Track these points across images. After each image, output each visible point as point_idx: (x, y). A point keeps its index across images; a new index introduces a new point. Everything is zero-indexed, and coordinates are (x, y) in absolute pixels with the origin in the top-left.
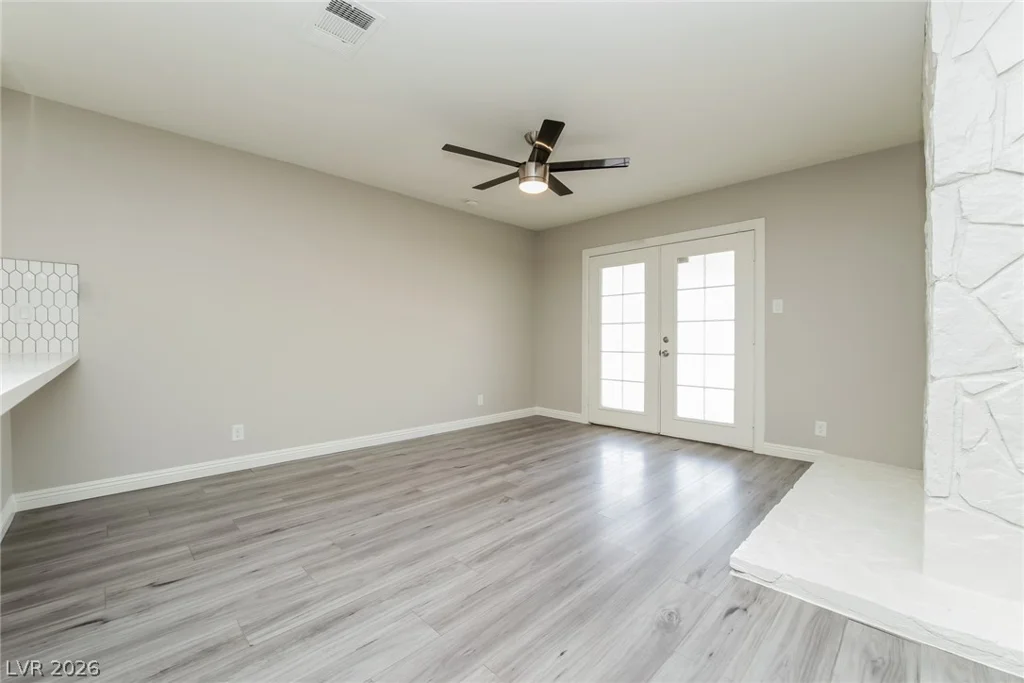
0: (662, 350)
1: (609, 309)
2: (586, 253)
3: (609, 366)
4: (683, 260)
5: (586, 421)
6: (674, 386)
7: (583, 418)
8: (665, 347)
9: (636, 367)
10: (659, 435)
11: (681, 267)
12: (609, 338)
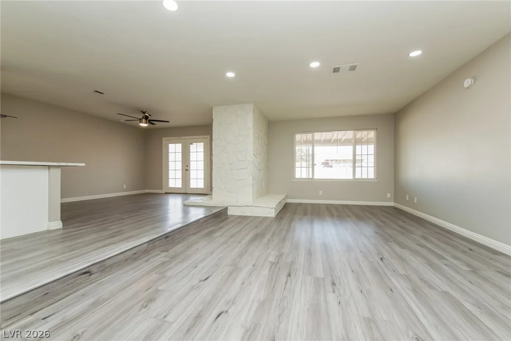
0: (186, 169)
1: (171, 157)
2: (164, 139)
3: (171, 174)
4: (192, 144)
5: (164, 192)
6: (189, 179)
7: (163, 191)
8: (187, 168)
9: (179, 174)
10: (186, 193)
11: (191, 146)
12: (171, 166)
